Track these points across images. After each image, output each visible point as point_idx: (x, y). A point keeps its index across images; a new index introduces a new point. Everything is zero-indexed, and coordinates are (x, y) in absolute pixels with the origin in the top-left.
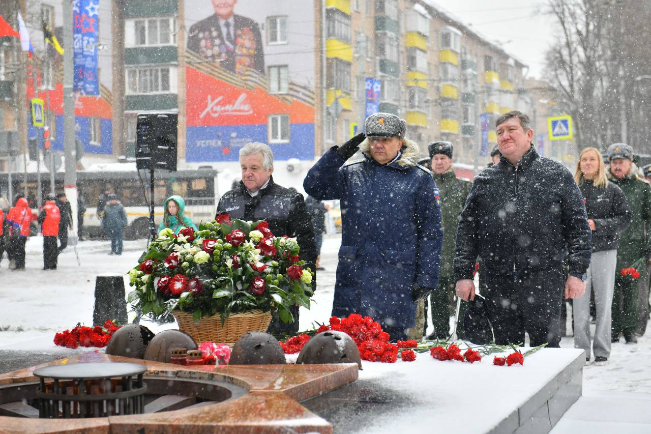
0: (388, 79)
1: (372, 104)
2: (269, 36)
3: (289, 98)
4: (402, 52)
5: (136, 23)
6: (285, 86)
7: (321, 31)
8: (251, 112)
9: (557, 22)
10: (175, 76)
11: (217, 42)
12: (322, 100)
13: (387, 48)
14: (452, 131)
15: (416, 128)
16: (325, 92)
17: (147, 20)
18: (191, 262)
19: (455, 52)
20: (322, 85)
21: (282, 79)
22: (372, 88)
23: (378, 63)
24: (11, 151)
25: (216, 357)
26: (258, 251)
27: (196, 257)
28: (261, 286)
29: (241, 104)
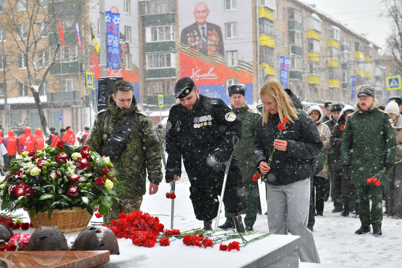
0: (296, 57)
1: (284, 71)
2: (227, 34)
3: (238, 69)
4: (305, 41)
5: (152, 29)
6: (236, 62)
7: (256, 31)
8: (217, 77)
9: (393, 21)
10: (174, 58)
11: (197, 38)
12: (257, 70)
13: (296, 39)
14: (335, 87)
15: (313, 85)
16: (259, 65)
17: (158, 27)
18: (28, 175)
19: (337, 41)
20: (257, 61)
21: (234, 58)
22: (284, 62)
23: (290, 48)
24: (75, 102)
25: (16, 244)
26: (75, 167)
27: (32, 171)
28: (74, 191)
29: (211, 73)
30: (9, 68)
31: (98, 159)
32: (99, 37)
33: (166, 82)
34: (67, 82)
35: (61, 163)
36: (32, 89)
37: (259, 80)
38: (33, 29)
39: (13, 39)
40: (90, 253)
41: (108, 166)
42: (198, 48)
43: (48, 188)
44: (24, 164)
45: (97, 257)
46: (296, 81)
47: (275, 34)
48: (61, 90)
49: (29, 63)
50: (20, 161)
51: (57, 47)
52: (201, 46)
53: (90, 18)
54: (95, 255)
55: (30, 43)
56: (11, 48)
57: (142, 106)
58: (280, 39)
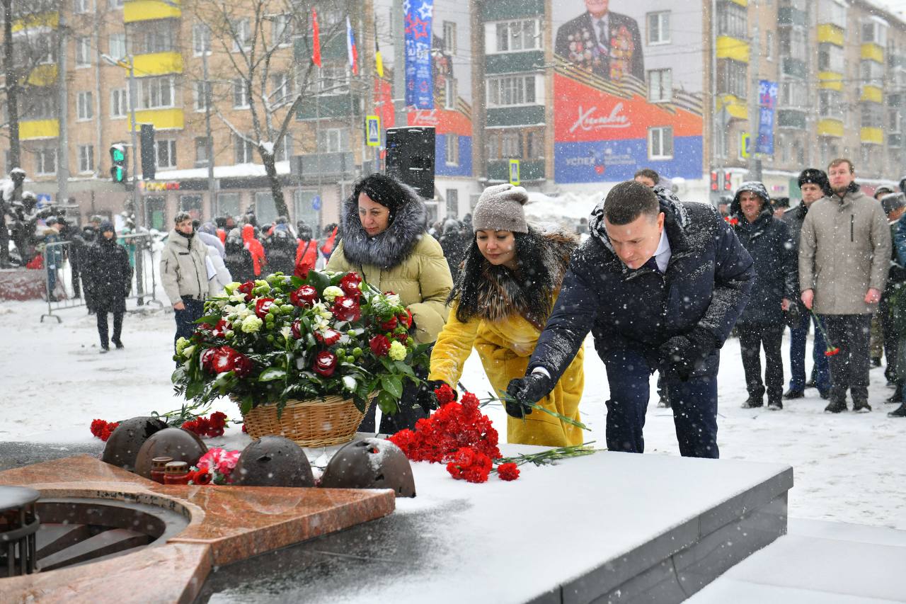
0: (793, 81)
1: (767, 111)
2: (649, 36)
3: (673, 107)
4: (813, 49)
5: (498, 27)
6: (668, 93)
7: (711, 27)
8: (628, 124)
10: (542, 86)
11: (589, 44)
12: (711, 108)
13: (793, 44)
14: (874, 141)
15: (829, 139)
16: (715, 98)
17: (509, 22)
18: (238, 331)
19: (878, 46)
20: (711, 91)
21: (664, 85)
22: (767, 92)
23: (781, 63)
24: (345, 175)
25: (211, 471)
26: (329, 315)
27: (244, 323)
28: (328, 364)
29: (617, 115)
30: (216, 108)
31: (376, 299)
32: (392, 44)
33: (525, 135)
34: (328, 134)
35: (302, 306)
36: (261, 149)
37: (715, 131)
38: (262, 28)
39: (224, 50)
40: (354, 494)
41: (395, 313)
42: (591, 64)
43: (277, 358)
44: (229, 308)
45: (369, 502)
46: (792, 132)
47: (750, 36)
48: (316, 151)
49: (254, 97)
50: (223, 302)
51: (308, 64)
52: (597, 61)
53: (374, 7)
54: (365, 498)
55: (257, 58)
56: (220, 68)
57: (476, 183)
58: (760, 45)
